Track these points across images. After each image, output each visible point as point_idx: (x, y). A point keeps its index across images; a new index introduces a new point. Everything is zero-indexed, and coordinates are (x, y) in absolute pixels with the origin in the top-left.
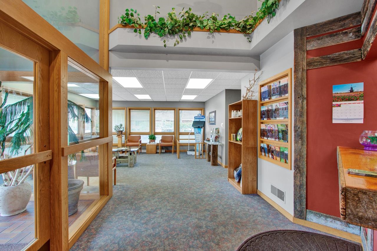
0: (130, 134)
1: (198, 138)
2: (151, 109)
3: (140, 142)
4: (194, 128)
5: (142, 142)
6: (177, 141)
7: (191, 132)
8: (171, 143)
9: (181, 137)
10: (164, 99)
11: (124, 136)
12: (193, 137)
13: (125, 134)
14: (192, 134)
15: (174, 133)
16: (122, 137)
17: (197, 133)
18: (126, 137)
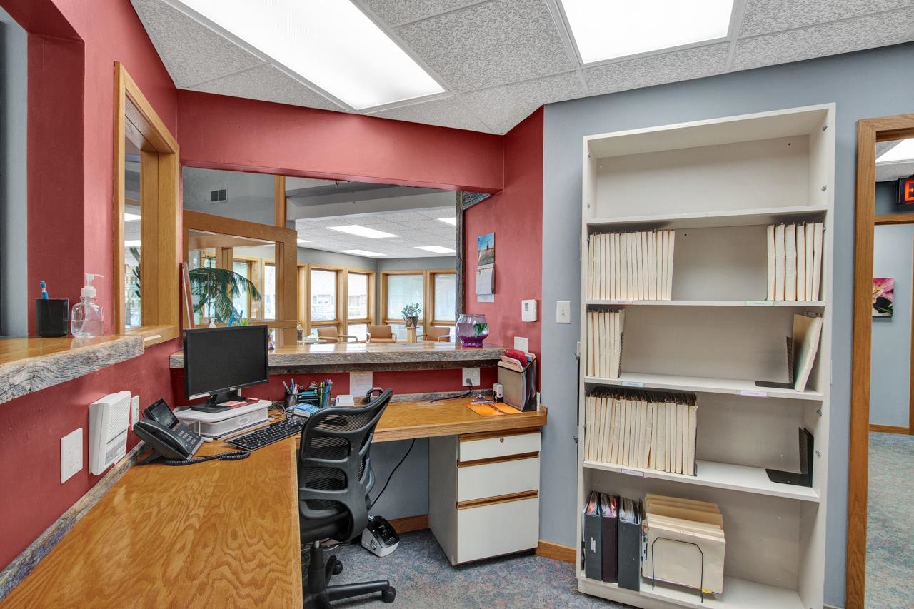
0: (432, 324)
11: (421, 326)
13: (423, 323)
16: (417, 329)
18: (424, 328)
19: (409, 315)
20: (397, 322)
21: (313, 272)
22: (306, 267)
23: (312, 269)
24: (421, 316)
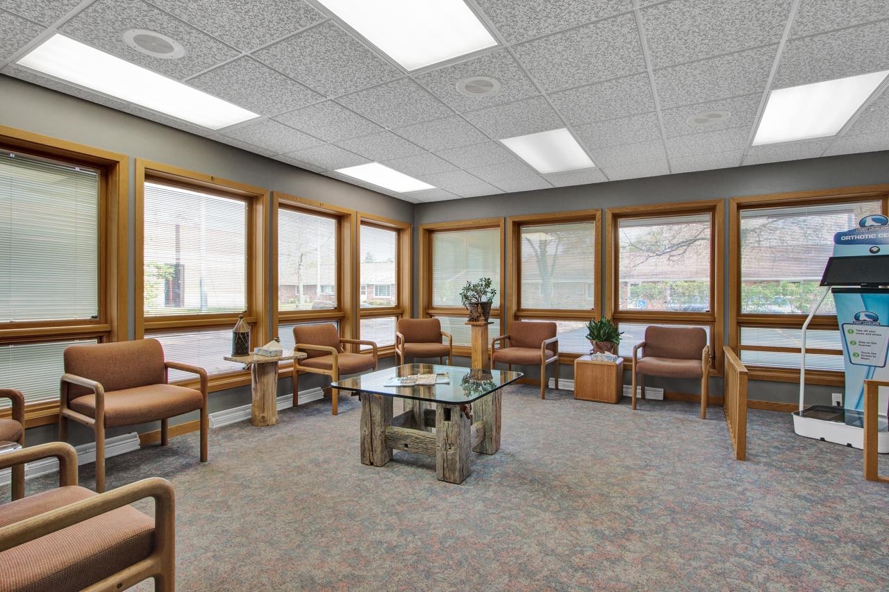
0: (517, 317)
1: (866, 349)
2: (598, 214)
3: (554, 346)
4: (834, 291)
5: (562, 349)
6: (730, 355)
7: (815, 317)
8: (692, 364)
9: (749, 336)
10: (660, 170)
11: (497, 321)
12: (830, 339)
13: (501, 314)
14: (825, 323)
15: (708, 318)
16: (489, 326)
17: (857, 318)
18: (503, 325)
19: (474, 301)
20: (452, 312)
21: (281, 212)
22: (267, 197)
23: (283, 206)
24: (496, 303)
